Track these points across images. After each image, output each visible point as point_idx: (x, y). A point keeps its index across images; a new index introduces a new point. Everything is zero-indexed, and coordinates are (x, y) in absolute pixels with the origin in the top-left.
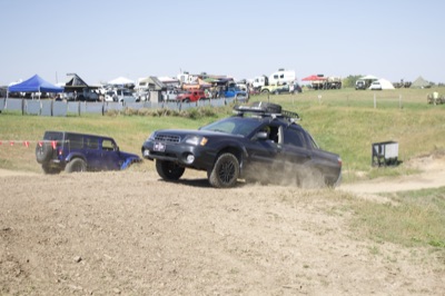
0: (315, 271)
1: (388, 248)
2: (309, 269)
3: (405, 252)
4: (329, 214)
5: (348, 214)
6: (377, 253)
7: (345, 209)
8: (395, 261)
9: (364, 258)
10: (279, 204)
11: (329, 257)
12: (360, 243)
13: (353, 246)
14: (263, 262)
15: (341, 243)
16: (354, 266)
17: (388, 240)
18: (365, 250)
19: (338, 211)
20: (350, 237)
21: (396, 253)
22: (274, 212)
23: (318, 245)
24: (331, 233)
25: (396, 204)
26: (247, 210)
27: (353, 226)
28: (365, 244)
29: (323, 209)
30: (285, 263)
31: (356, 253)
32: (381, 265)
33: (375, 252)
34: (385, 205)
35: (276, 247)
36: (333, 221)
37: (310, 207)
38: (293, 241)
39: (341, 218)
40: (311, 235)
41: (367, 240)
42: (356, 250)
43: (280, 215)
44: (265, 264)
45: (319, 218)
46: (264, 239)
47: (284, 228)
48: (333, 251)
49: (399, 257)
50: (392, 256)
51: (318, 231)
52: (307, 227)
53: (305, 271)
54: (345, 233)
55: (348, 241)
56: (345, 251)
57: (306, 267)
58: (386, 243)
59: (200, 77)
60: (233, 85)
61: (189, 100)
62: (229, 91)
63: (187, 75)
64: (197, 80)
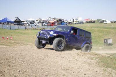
0: (88, 76)
1: (109, 70)
2: (86, 75)
3: (114, 71)
4: (92, 59)
5: (97, 60)
6: (106, 71)
7: (96, 58)
8: (111, 73)
9: (102, 72)
10: (77, 56)
11: (92, 72)
12: (101, 68)
13: (99, 69)
14: (72, 73)
15: (95, 68)
16: (99, 75)
17: (109, 67)
18: (102, 70)
19: (94, 59)
20: (98, 66)
21: (111, 71)
22: (76, 58)
23: (88, 68)
24: (92, 65)
25: (111, 57)
26: (68, 58)
27: (99, 63)
28: (102, 68)
29: (90, 58)
30: (79, 73)
31: (100, 71)
32: (107, 74)
33: (105, 70)
34: (108, 57)
35: (76, 69)
36: (93, 61)
37: (86, 57)
38: (81, 67)
39: (95, 61)
40: (87, 65)
41: (103, 67)
42: (100, 70)
43: (77, 59)
44: (73, 74)
45: (89, 60)
46: (72, 66)
47: (78, 63)
48: (93, 70)
49: (112, 72)
50: (110, 72)
51: (88, 64)
52: (85, 63)
53: (85, 76)
54: (96, 65)
55: (97, 67)
56: (96, 70)
57: (85, 75)
58: (108, 68)
59: (54, 19)
60: (63, 21)
61: (50, 25)
62: (62, 23)
63: (50, 18)
64: (53, 20)
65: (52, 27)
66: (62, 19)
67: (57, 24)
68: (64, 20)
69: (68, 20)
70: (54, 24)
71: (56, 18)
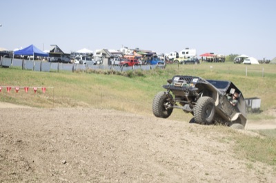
0: (212, 177)
1: (259, 165)
3: (269, 168)
4: (220, 142)
5: (232, 143)
6: (251, 168)
7: (230, 139)
8: (263, 174)
9: (244, 171)
10: (188, 134)
11: (221, 169)
12: (241, 161)
14: (179, 170)
15: (228, 161)
16: (237, 175)
17: (259, 160)
19: (226, 140)
20: (234, 157)
21: (264, 168)
22: (186, 138)
24: (222, 153)
25: (263, 137)
26: (168, 136)
27: (236, 150)
28: (244, 162)
29: (217, 138)
30: (193, 171)
31: (238, 168)
33: (250, 166)
35: (188, 161)
36: (223, 146)
37: (208, 137)
38: (198, 157)
39: (228, 145)
40: (210, 155)
42: (238, 165)
43: (190, 141)
45: (214, 144)
46: (180, 155)
47: (192, 149)
48: (223, 165)
49: (265, 171)
50: (261, 170)
51: (213, 151)
53: (206, 176)
54: (231, 154)
55: (233, 160)
56: (231, 165)
57: (207, 174)
58: (257, 162)
59: (136, 51)
60: (156, 57)
61: (127, 65)
62: (153, 61)
63: (126, 50)
64: (133, 53)
65: (130, 68)
66: (153, 52)
67: (141, 63)
68: (158, 54)
69: (167, 55)
70: (136, 61)
71: (140, 49)
